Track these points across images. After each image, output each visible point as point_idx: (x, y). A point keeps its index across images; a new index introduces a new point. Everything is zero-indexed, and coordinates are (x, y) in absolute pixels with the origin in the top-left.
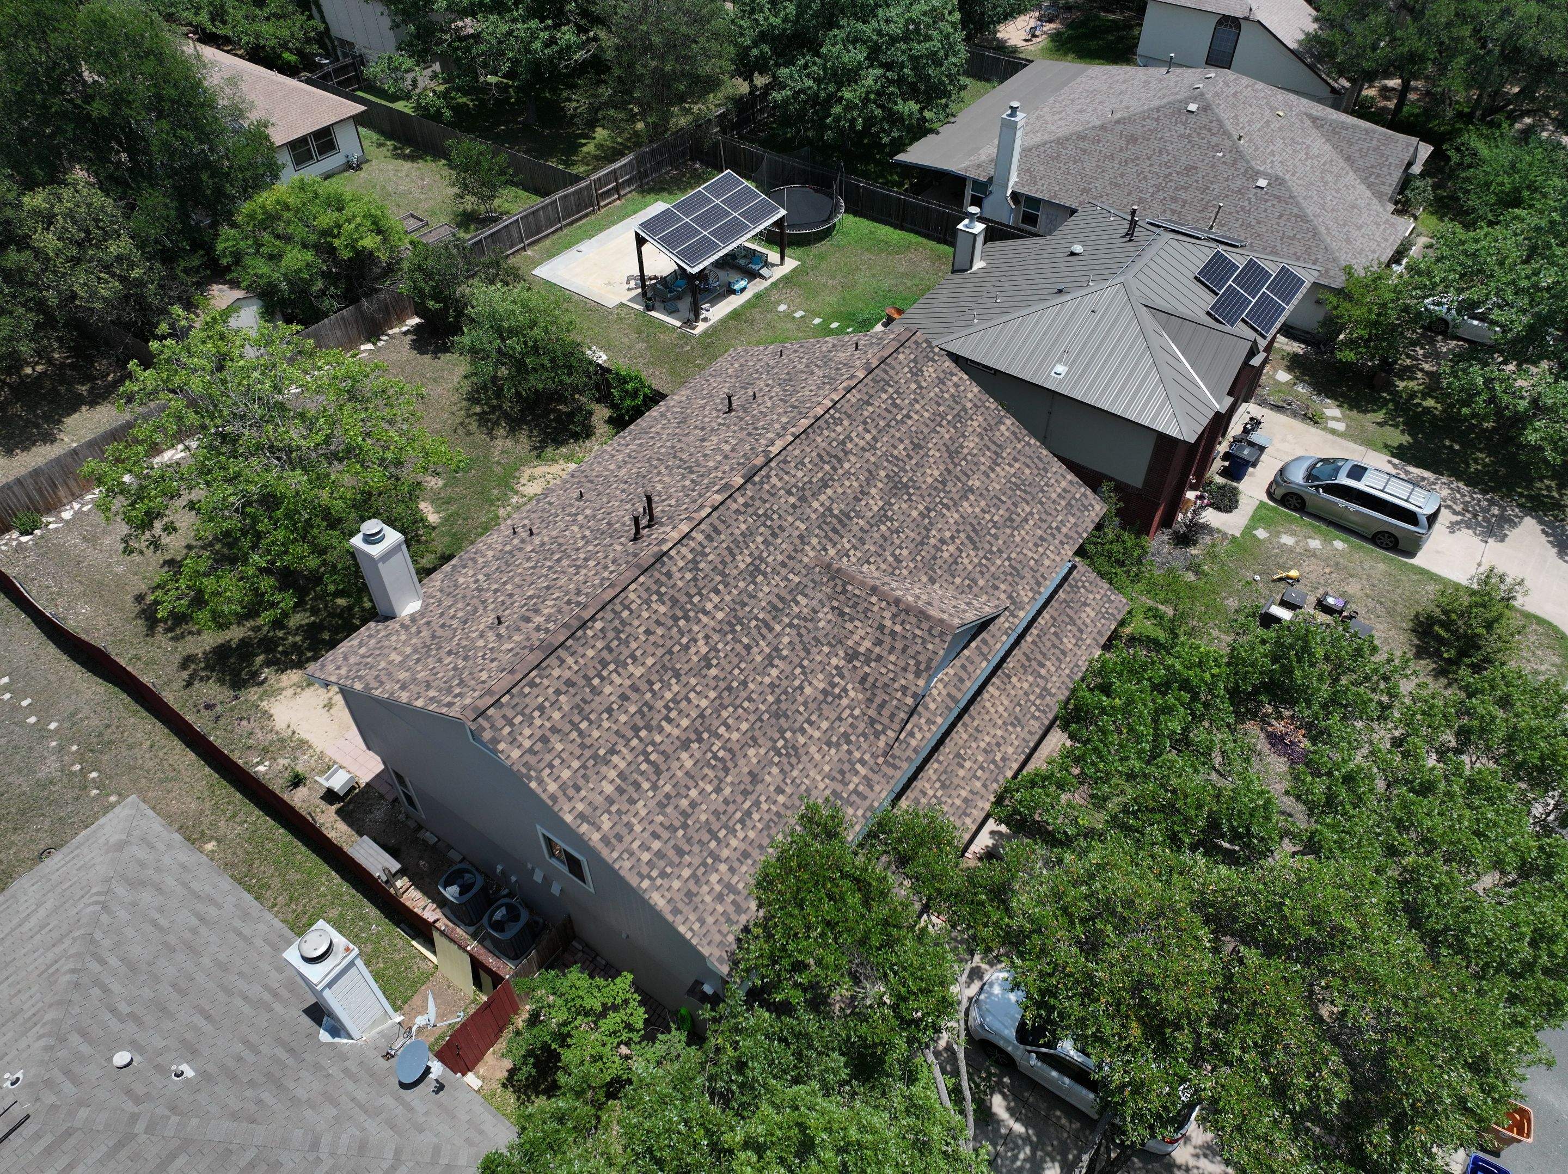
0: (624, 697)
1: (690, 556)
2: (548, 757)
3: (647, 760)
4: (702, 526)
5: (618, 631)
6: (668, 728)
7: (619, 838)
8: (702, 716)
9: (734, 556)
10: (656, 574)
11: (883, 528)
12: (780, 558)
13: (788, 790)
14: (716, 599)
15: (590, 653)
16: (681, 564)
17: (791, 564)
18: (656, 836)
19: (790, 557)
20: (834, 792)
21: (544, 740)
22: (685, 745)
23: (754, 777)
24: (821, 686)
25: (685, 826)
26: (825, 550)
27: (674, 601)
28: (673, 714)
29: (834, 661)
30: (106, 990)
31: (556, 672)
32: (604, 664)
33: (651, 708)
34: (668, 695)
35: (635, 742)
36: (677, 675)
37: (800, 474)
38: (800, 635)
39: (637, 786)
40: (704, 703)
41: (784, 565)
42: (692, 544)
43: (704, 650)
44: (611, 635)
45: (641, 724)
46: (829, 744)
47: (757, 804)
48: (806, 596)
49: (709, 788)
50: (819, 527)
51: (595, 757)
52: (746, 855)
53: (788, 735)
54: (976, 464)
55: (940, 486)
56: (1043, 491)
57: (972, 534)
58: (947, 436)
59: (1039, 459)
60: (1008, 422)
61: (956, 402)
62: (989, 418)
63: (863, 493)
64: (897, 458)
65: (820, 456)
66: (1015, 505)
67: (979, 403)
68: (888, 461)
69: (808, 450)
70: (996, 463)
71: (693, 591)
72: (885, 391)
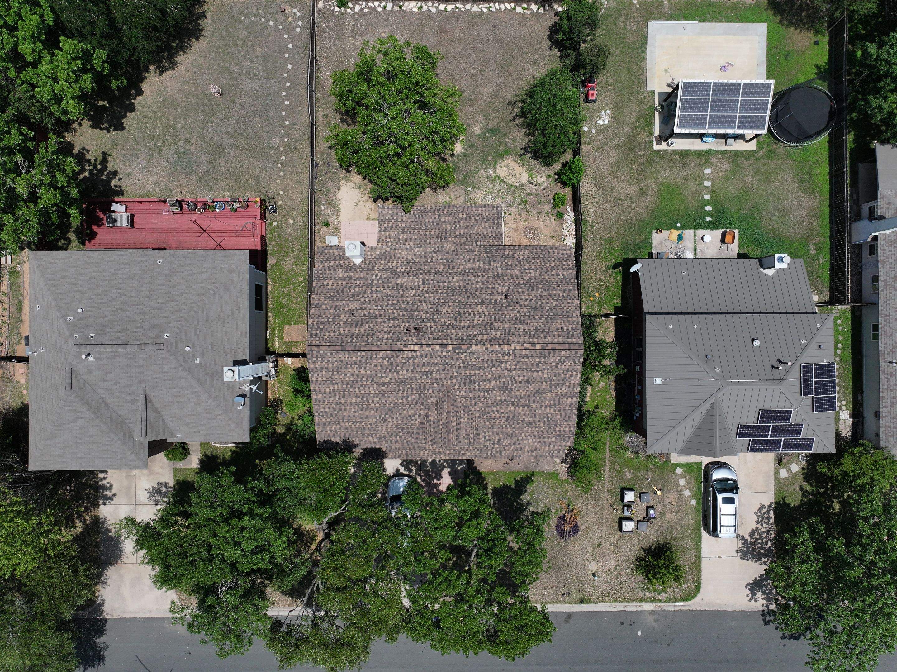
2: (319, 372)
3: (344, 393)
5: (367, 359)
6: (357, 390)
7: (320, 401)
11: (482, 394)
12: (437, 377)
16: (405, 356)
17: (439, 380)
18: (329, 408)
19: (441, 379)
21: (322, 368)
22: (357, 397)
23: (367, 417)
25: (338, 412)
26: (455, 385)
27: (392, 364)
28: (361, 388)
29: (421, 412)
31: (340, 356)
32: (355, 363)
33: (357, 382)
34: (365, 383)
35: (345, 386)
36: (372, 381)
37: (474, 360)
38: (419, 399)
39: (335, 395)
40: (372, 392)
41: (436, 379)
42: (414, 354)
43: (387, 381)
44: (365, 358)
46: (396, 426)
47: (362, 422)
48: (433, 391)
49: (353, 410)
50: (461, 379)
51: (331, 381)
53: (387, 416)
54: (542, 401)
55: (519, 397)
56: (555, 425)
57: (511, 417)
58: (544, 387)
59: (569, 417)
60: (575, 399)
61: (563, 380)
62: (569, 393)
63: (489, 380)
64: (515, 380)
65: (488, 360)
66: (539, 421)
67: (572, 386)
68: (511, 378)
69: (486, 355)
70: (550, 407)
71: (400, 365)
72: (540, 358)
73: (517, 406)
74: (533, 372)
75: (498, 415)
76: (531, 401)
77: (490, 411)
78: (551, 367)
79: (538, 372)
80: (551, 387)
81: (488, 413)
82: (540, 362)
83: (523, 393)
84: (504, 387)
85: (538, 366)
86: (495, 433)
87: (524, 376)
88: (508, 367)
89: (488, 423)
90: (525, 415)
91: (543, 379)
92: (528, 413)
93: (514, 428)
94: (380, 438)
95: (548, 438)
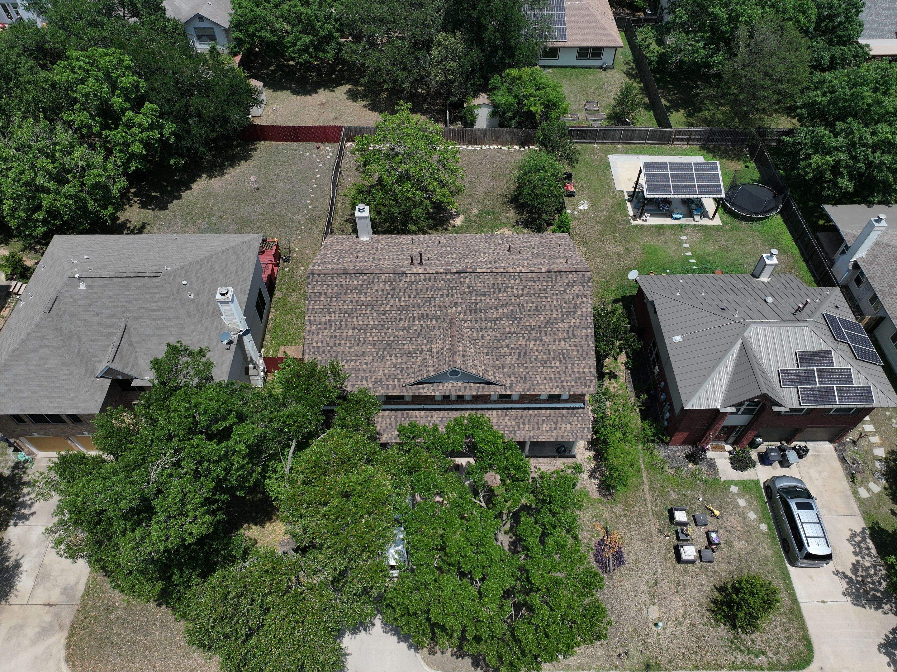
0: (352, 302)
1: (413, 280)
2: (317, 299)
3: (340, 323)
4: (427, 275)
5: (369, 283)
6: (355, 319)
7: (313, 334)
8: (367, 325)
9: (427, 291)
10: (397, 277)
11: (489, 324)
12: (441, 304)
13: (369, 366)
14: (407, 298)
15: (355, 283)
16: (408, 280)
17: (443, 308)
18: (322, 342)
19: (445, 306)
20: (381, 380)
21: (321, 294)
22: (354, 328)
23: (363, 354)
24: (411, 349)
25: (332, 347)
26: (460, 314)
27: (394, 289)
28: (360, 318)
29: (423, 347)
30: (200, 268)
31: (341, 280)
32: (356, 288)
33: (356, 311)
34: (364, 312)
35: (342, 315)
36: (372, 309)
37: (479, 285)
38: (421, 330)
39: (331, 326)
40: (371, 323)
41: (440, 307)
42: (418, 277)
43: (387, 309)
44: (366, 282)
45: (349, 312)
46: (395, 366)
47: (356, 361)
48: (437, 321)
49: (348, 345)
50: (466, 306)
51: (328, 309)
53: (386, 353)
54: (555, 334)
55: (529, 329)
56: (573, 364)
57: (522, 354)
58: (555, 316)
59: (587, 353)
60: (590, 331)
61: (574, 308)
62: (582, 323)
63: (495, 308)
64: (523, 307)
65: (494, 285)
66: (554, 359)
67: (584, 315)
68: (519, 305)
69: (492, 279)
70: (564, 340)
71: (403, 291)
72: (547, 283)
73: (528, 339)
74: (542, 298)
75: (508, 351)
76: (543, 334)
77: (499, 346)
78: (560, 292)
79: (546, 298)
80: (562, 315)
81: (497, 348)
82: (547, 287)
83: (534, 324)
84: (512, 316)
85: (546, 290)
86: (506, 376)
87: (533, 303)
88: (515, 292)
89: (497, 362)
90: (537, 351)
91: (553, 307)
92: (540, 348)
93: (527, 368)
94: (376, 383)
95: (567, 381)
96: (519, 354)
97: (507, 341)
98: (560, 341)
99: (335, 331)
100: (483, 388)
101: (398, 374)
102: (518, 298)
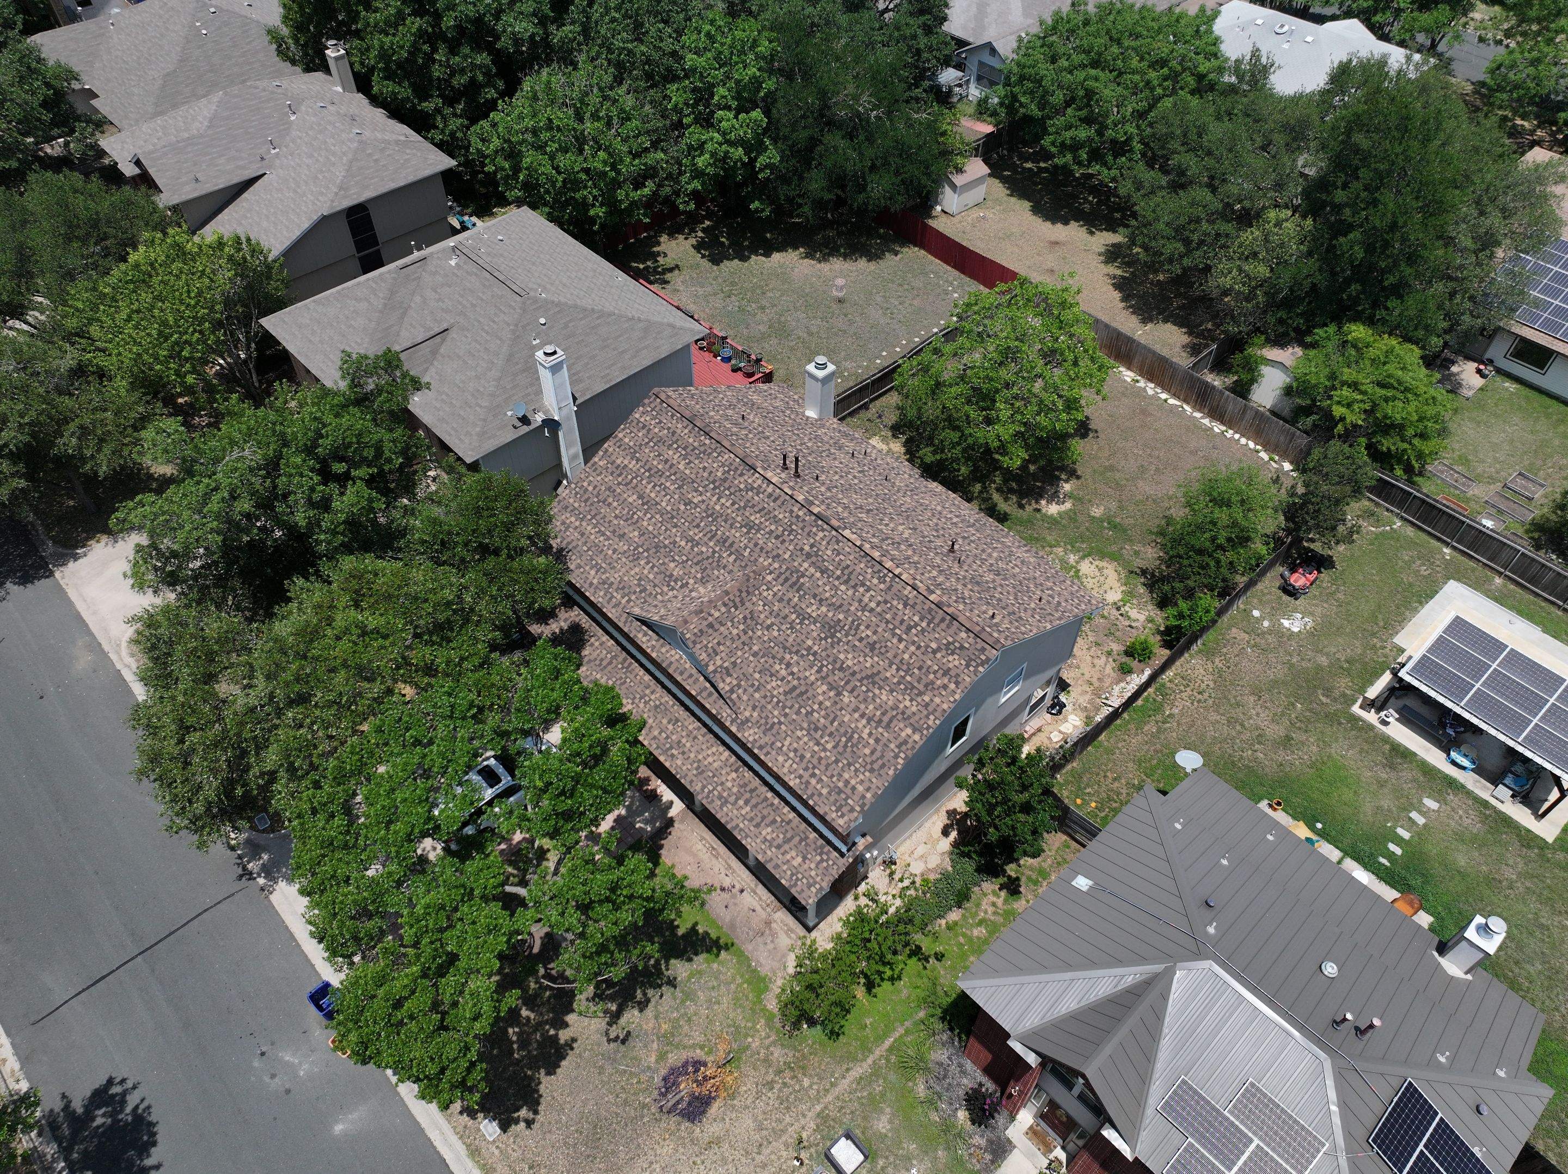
0: (666, 461)
1: (755, 485)
2: (635, 430)
3: (633, 478)
4: (778, 491)
5: (704, 452)
6: (650, 486)
8: (657, 504)
10: (741, 468)
11: (794, 616)
12: (761, 542)
14: (728, 504)
15: (691, 440)
16: (750, 481)
17: (757, 550)
18: (595, 487)
19: (762, 549)
20: (612, 583)
21: (644, 427)
22: (640, 497)
23: (622, 536)
25: (599, 502)
26: (771, 573)
27: (725, 480)
28: (657, 488)
29: (691, 581)
30: (581, 319)
31: (680, 426)
32: (684, 449)
33: (661, 476)
34: (668, 484)
35: (642, 471)
36: (680, 487)
37: (829, 552)
38: (708, 558)
39: (619, 475)
40: (664, 504)
41: (756, 545)
43: (695, 501)
44: (702, 449)
46: (640, 580)
47: (608, 539)
48: (735, 561)
49: (617, 512)
50: (788, 569)
51: (635, 452)
52: (582, 534)
53: (646, 554)
54: (865, 700)
55: (838, 666)
56: (849, 765)
57: (798, 691)
58: (888, 675)
59: (883, 766)
60: (917, 737)
61: (926, 686)
62: (917, 718)
63: (821, 600)
64: (857, 628)
65: (848, 566)
66: (831, 734)
68: (853, 621)
70: (869, 720)
71: (732, 490)
73: (823, 678)
74: (894, 635)
75: (783, 672)
76: (849, 687)
77: (779, 656)
78: (927, 646)
79: (900, 640)
80: (899, 683)
81: (774, 657)
82: (916, 625)
83: (850, 663)
84: (831, 629)
85: (909, 628)
86: (751, 703)
87: (875, 633)
88: (866, 600)
89: (757, 676)
90: (821, 704)
91: (897, 661)
92: (828, 704)
93: (786, 715)
94: (604, 583)
95: (818, 782)
96: (795, 688)
97: (795, 658)
98: (862, 716)
99: (619, 484)
100: (710, 694)
101: (635, 593)
102: (863, 611)
